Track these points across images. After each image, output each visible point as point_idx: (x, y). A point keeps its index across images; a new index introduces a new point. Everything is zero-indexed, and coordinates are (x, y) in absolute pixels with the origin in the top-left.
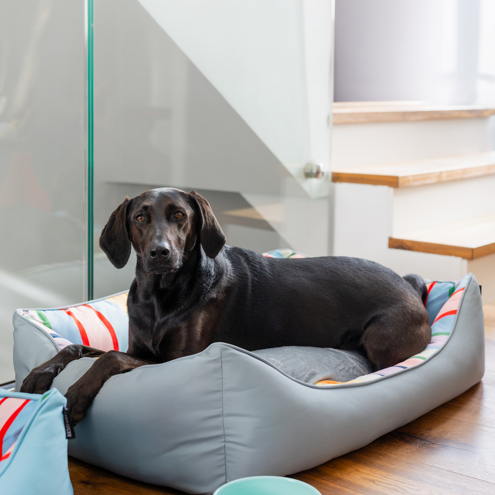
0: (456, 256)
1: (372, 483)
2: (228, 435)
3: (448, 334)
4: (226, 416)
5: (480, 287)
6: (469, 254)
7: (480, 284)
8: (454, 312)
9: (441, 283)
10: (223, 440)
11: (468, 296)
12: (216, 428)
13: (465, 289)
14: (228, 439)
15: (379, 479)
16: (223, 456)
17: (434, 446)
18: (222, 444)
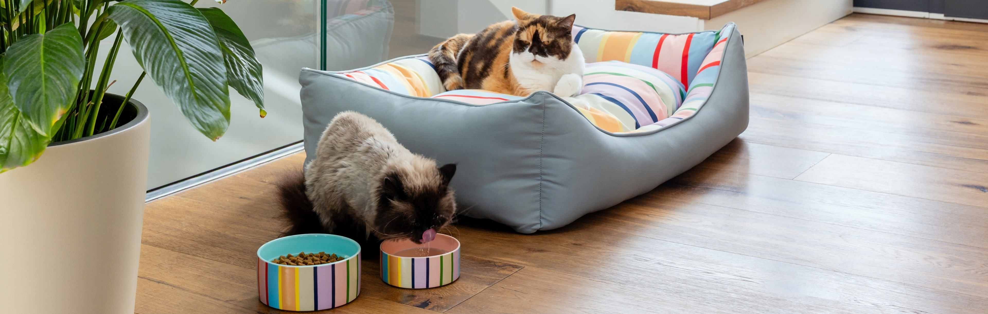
0: (692, 16)
1: (647, 216)
2: (544, 174)
3: (711, 85)
4: (543, 157)
5: (742, 36)
6: (707, 13)
7: (742, 35)
8: (717, 63)
9: (699, 33)
10: (539, 178)
11: (731, 47)
12: (535, 167)
13: (727, 40)
14: (544, 177)
15: (651, 213)
16: (538, 193)
17: (696, 189)
18: (539, 182)
